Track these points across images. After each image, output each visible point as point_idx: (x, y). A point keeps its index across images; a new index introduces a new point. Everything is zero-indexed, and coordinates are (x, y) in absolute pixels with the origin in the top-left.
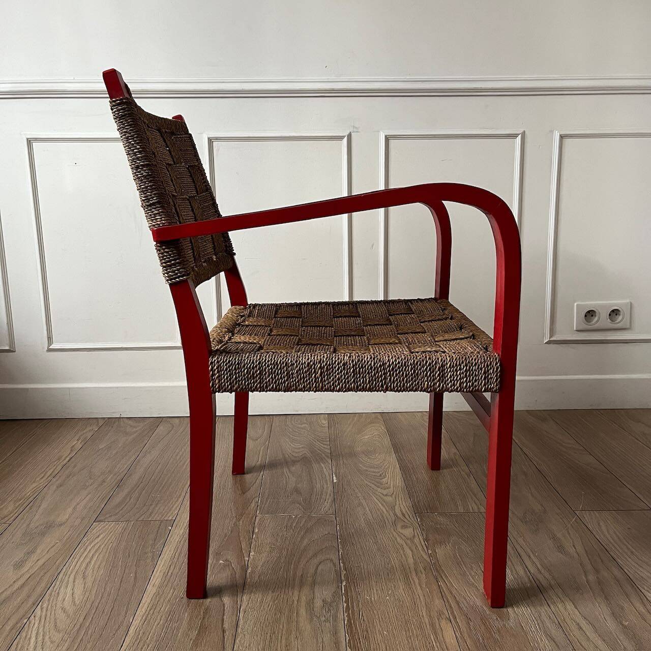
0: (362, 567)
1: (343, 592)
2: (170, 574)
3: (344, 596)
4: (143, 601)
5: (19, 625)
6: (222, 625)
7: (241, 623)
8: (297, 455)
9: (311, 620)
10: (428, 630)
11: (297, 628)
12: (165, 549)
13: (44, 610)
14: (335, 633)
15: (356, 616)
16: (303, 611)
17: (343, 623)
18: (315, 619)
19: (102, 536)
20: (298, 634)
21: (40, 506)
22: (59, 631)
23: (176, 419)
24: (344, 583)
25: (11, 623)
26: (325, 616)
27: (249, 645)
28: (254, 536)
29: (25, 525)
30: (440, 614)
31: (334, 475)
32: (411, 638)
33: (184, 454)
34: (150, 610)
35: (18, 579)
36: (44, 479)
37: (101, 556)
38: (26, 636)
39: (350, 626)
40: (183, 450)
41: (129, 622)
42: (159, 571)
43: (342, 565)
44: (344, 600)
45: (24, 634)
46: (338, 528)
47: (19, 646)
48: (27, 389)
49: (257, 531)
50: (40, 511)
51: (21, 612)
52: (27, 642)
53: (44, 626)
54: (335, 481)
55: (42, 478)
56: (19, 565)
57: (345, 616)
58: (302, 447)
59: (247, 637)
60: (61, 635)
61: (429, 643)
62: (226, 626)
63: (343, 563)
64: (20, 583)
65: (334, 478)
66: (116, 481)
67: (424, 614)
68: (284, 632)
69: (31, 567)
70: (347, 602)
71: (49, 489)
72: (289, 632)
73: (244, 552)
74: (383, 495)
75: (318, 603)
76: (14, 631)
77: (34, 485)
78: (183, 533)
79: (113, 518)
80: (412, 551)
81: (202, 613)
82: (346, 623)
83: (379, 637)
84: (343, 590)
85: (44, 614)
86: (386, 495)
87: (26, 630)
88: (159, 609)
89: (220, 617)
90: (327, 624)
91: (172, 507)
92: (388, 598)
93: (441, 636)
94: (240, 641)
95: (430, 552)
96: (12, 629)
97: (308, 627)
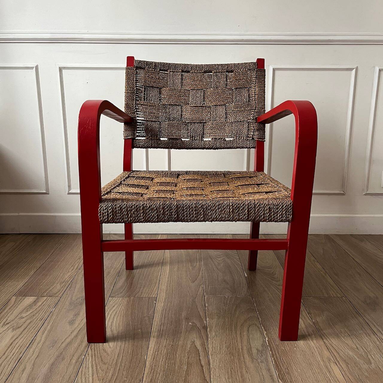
0: (275, 329)
1: (268, 344)
2: (161, 330)
3: (269, 347)
4: (150, 346)
5: (80, 360)
6: (200, 362)
7: (211, 361)
8: (219, 259)
9: (253, 362)
10: (325, 370)
11: (246, 366)
12: (155, 314)
13: (93, 351)
14: (269, 370)
15: (279, 360)
16: (246, 356)
17: (272, 364)
18: (255, 361)
19: (116, 306)
20: (247, 369)
21: (75, 287)
22: (105, 364)
23: (142, 235)
24: (267, 339)
25: (75, 358)
26: (260, 359)
27: (220, 376)
28: (206, 308)
29: (69, 298)
30: (329, 360)
31: (245, 272)
32: (315, 374)
33: (153, 257)
34: (155, 352)
35: (73, 331)
36: (74, 270)
37: (118, 318)
38: (86, 367)
39: (277, 366)
40: (151, 255)
41: (145, 359)
42: (155, 329)
43: (263, 328)
44: (269, 349)
45: (84, 365)
46: (255, 305)
47: (83, 373)
48: (55, 216)
49: (207, 305)
50: (76, 290)
51: (79, 351)
52: (87, 370)
53: (95, 360)
54: (246, 276)
55: (73, 270)
56: (71, 323)
57: (272, 359)
58: (221, 255)
59: (217, 370)
60: (106, 366)
61: (327, 378)
62: (203, 363)
63: (263, 326)
64: (75, 333)
65: (245, 274)
66: (116, 273)
67: (320, 360)
68: (238, 368)
69: (79, 324)
70: (271, 350)
71: (78, 276)
72: (241, 368)
73: (202, 318)
74: (277, 285)
75: (254, 351)
76: (78, 363)
77: (69, 274)
78: (163, 306)
79: (120, 295)
80: (303, 320)
81: (186, 355)
82: (274, 363)
83: (296, 374)
84: (267, 343)
85: (93, 353)
86: (279, 285)
87: (85, 363)
88: (160, 352)
89: (198, 358)
90: (263, 364)
91: (154, 289)
92: (295, 349)
93: (332, 372)
94: (213, 373)
95: (314, 321)
96: (76, 362)
97: (252, 365)
